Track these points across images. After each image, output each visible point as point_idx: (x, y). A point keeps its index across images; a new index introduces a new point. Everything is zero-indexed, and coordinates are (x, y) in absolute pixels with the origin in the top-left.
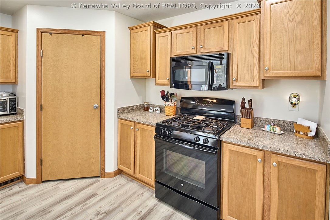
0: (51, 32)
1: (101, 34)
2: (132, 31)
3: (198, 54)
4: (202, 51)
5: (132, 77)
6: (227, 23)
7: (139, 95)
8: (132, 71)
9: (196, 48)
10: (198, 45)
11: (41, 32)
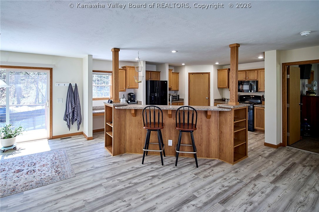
0: (193, 74)
1: (209, 73)
2: (219, 71)
3: (247, 80)
4: (248, 79)
5: (218, 88)
6: (256, 71)
7: (221, 95)
8: (219, 85)
9: (245, 78)
10: (246, 77)
11: (189, 74)
